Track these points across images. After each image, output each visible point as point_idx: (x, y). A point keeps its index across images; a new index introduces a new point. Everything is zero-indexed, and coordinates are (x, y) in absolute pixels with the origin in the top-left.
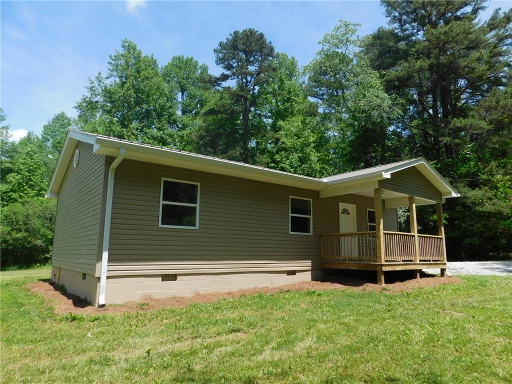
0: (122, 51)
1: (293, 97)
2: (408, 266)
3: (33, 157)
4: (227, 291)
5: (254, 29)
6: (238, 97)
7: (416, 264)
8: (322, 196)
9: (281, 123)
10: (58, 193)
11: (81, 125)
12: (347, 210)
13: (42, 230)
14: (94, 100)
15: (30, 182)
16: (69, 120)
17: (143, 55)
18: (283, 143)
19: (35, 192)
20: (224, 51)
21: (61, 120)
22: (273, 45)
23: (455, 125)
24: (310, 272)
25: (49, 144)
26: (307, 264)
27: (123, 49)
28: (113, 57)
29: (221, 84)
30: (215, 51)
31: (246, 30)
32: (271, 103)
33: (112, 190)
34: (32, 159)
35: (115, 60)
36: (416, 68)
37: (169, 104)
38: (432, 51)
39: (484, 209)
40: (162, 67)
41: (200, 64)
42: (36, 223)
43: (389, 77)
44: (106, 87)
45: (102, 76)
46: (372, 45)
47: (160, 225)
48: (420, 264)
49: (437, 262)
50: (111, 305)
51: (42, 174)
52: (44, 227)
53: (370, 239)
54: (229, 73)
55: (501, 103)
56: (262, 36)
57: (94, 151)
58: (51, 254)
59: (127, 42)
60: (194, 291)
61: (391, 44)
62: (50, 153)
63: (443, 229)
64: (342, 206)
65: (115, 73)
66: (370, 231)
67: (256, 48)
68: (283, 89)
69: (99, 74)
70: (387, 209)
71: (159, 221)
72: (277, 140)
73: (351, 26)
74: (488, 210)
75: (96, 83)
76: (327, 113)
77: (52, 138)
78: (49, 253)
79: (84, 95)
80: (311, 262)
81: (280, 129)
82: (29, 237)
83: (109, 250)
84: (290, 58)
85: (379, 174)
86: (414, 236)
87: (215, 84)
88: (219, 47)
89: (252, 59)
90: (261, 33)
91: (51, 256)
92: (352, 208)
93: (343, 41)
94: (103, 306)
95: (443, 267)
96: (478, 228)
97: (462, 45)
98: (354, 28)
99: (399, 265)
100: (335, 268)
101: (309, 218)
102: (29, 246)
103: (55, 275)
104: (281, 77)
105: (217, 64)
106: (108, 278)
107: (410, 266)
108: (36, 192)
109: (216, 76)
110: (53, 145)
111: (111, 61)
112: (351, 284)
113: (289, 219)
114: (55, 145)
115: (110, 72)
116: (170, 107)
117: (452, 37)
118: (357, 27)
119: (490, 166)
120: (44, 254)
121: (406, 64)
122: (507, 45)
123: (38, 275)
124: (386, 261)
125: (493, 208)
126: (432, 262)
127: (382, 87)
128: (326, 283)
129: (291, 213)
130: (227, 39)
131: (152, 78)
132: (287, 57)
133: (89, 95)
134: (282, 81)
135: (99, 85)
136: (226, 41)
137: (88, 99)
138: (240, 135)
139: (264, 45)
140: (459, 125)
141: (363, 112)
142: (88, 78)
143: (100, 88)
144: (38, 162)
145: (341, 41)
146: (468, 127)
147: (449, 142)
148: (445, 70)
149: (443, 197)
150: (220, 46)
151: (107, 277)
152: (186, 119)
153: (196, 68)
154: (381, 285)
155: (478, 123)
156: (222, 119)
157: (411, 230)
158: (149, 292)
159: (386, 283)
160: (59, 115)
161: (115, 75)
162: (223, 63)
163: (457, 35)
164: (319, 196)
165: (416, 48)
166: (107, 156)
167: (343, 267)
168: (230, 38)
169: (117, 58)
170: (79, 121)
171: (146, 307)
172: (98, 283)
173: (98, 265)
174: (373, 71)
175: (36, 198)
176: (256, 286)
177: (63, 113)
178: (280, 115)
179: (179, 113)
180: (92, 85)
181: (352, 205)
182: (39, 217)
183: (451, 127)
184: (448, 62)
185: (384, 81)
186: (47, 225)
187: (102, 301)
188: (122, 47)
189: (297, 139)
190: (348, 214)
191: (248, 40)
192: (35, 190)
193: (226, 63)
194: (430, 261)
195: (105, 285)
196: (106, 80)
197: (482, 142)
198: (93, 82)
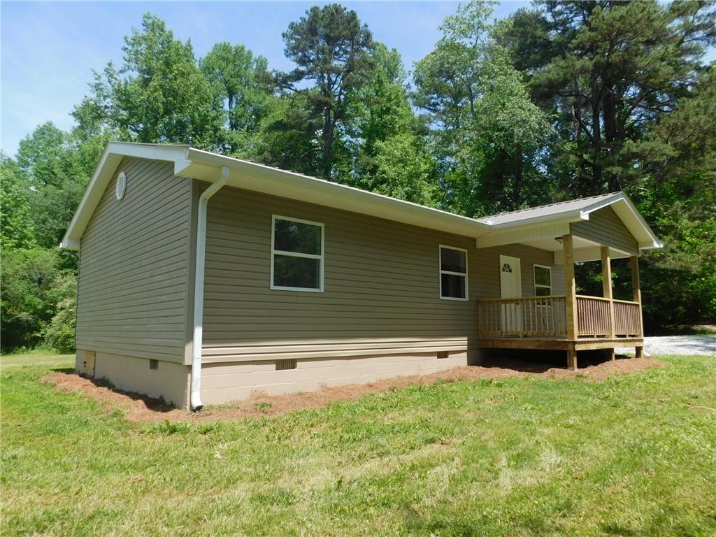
0: (142, 32)
1: (395, 107)
2: (603, 344)
3: (10, 189)
4: (365, 383)
5: (340, 5)
6: (319, 104)
7: (611, 341)
8: (479, 245)
9: (378, 143)
10: (81, 239)
11: (77, 143)
12: (509, 266)
13: (28, 298)
14: (101, 104)
15: (7, 227)
16: (60, 135)
17: (175, 39)
18: (384, 172)
19: (13, 241)
20: (297, 37)
21: (47, 134)
22: (370, 29)
23: (629, 149)
24: (465, 354)
25: (30, 170)
26: (461, 343)
27: (145, 28)
28: (129, 40)
29: (292, 85)
30: (284, 35)
31: (328, 5)
32: (364, 115)
33: (204, 233)
34: (7, 192)
35: (133, 45)
36: (576, 68)
37: (213, 114)
38: (600, 44)
39: (667, 266)
40: (201, 58)
41: (255, 56)
42: (19, 287)
43: (537, 81)
44: (119, 85)
45: (114, 68)
46: (511, 34)
47: (273, 287)
48: (615, 341)
49: (635, 338)
50: (211, 407)
51: (24, 215)
52: (30, 292)
53: (539, 306)
54: (303, 68)
55: (691, 121)
56: (353, 16)
57: (177, 171)
58: (43, 333)
59: (150, 18)
60: (319, 383)
61: (539, 33)
62: (33, 183)
63: (639, 291)
64: (504, 260)
65: (133, 65)
66: (537, 295)
67: (345, 33)
68: (383, 95)
69: (110, 65)
70: (557, 265)
71: (270, 280)
72: (375, 169)
73: (486, 5)
74: (671, 267)
75: (104, 79)
76: (450, 130)
77: (35, 161)
78: (40, 331)
79: (86, 96)
80: (466, 339)
81: (378, 151)
82: (9, 308)
83: (203, 323)
84: (389, 50)
85: (576, 213)
86: (608, 302)
87: (284, 85)
88: (289, 30)
89: (337, 49)
90: (352, 11)
91: (42, 335)
92: (514, 262)
93: (473, 26)
94: (199, 408)
95: (638, 344)
96: (657, 292)
97: (642, 36)
98: (490, 7)
99: (594, 342)
100: (502, 347)
101: (464, 277)
102: (9, 320)
103: (85, 363)
104: (379, 76)
105: (287, 56)
106: (204, 366)
107: (605, 343)
108: (16, 241)
109: (285, 73)
110: (37, 171)
111: (127, 46)
112: (529, 369)
113: (439, 278)
114: (40, 173)
115: (125, 62)
116: (214, 119)
117: (630, 24)
118: (495, 7)
119: (675, 207)
120: (32, 332)
121: (562, 63)
122: (696, 39)
123: (49, 363)
124: (579, 337)
125: (679, 263)
126: (628, 338)
127: (527, 94)
128: (494, 368)
129: (442, 270)
130: (301, 18)
131: (189, 75)
132: (386, 49)
133: (94, 96)
134: (380, 82)
135: (110, 82)
136: (300, 21)
137: (92, 103)
138: (318, 159)
139: (357, 28)
140: (635, 150)
141: (502, 129)
142: (93, 71)
143: (110, 86)
144: (17, 197)
145: (471, 27)
146: (647, 153)
147: (619, 173)
148: (616, 73)
149: (639, 248)
150: (292, 28)
151: (202, 364)
152: (237, 136)
153: (248, 63)
154: (574, 370)
155: (662, 148)
156: (292, 137)
157: (604, 293)
158: (260, 387)
159: (579, 367)
160: (45, 126)
161: (133, 67)
162: (295, 54)
163: (638, 22)
164: (475, 245)
165: (579, 40)
166: (194, 180)
167: (514, 346)
168: (307, 17)
169: (136, 42)
170: (74, 136)
171: (266, 408)
172: (189, 375)
173: (188, 348)
174: (516, 71)
175: (16, 250)
176: (399, 374)
177: (50, 124)
178: (376, 131)
179: (226, 126)
180: (97, 82)
181: (514, 258)
182: (24, 278)
183: (624, 153)
184: (620, 60)
185: (530, 86)
186: (36, 289)
187: (196, 403)
188: (143, 24)
189: (403, 167)
190: (510, 271)
191: (332, 21)
192: (15, 239)
193: (300, 54)
194: (625, 336)
195: (200, 377)
196: (120, 74)
197: (661, 174)
198: (99, 77)
